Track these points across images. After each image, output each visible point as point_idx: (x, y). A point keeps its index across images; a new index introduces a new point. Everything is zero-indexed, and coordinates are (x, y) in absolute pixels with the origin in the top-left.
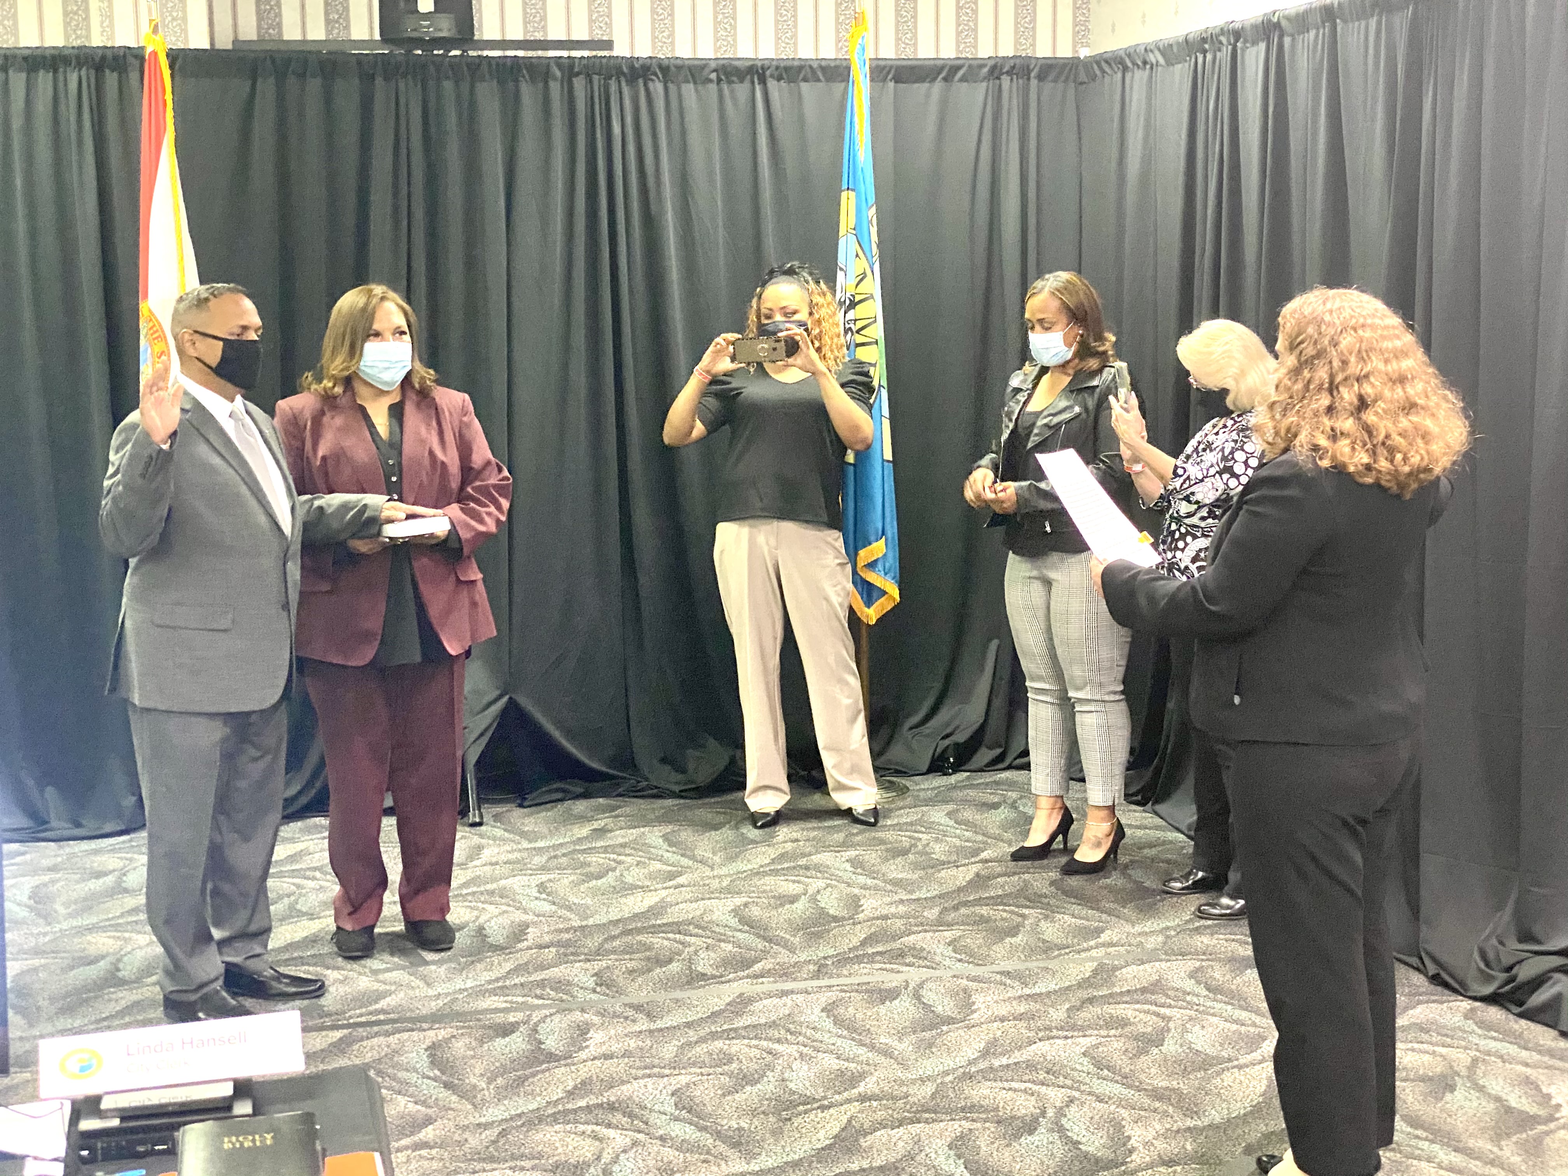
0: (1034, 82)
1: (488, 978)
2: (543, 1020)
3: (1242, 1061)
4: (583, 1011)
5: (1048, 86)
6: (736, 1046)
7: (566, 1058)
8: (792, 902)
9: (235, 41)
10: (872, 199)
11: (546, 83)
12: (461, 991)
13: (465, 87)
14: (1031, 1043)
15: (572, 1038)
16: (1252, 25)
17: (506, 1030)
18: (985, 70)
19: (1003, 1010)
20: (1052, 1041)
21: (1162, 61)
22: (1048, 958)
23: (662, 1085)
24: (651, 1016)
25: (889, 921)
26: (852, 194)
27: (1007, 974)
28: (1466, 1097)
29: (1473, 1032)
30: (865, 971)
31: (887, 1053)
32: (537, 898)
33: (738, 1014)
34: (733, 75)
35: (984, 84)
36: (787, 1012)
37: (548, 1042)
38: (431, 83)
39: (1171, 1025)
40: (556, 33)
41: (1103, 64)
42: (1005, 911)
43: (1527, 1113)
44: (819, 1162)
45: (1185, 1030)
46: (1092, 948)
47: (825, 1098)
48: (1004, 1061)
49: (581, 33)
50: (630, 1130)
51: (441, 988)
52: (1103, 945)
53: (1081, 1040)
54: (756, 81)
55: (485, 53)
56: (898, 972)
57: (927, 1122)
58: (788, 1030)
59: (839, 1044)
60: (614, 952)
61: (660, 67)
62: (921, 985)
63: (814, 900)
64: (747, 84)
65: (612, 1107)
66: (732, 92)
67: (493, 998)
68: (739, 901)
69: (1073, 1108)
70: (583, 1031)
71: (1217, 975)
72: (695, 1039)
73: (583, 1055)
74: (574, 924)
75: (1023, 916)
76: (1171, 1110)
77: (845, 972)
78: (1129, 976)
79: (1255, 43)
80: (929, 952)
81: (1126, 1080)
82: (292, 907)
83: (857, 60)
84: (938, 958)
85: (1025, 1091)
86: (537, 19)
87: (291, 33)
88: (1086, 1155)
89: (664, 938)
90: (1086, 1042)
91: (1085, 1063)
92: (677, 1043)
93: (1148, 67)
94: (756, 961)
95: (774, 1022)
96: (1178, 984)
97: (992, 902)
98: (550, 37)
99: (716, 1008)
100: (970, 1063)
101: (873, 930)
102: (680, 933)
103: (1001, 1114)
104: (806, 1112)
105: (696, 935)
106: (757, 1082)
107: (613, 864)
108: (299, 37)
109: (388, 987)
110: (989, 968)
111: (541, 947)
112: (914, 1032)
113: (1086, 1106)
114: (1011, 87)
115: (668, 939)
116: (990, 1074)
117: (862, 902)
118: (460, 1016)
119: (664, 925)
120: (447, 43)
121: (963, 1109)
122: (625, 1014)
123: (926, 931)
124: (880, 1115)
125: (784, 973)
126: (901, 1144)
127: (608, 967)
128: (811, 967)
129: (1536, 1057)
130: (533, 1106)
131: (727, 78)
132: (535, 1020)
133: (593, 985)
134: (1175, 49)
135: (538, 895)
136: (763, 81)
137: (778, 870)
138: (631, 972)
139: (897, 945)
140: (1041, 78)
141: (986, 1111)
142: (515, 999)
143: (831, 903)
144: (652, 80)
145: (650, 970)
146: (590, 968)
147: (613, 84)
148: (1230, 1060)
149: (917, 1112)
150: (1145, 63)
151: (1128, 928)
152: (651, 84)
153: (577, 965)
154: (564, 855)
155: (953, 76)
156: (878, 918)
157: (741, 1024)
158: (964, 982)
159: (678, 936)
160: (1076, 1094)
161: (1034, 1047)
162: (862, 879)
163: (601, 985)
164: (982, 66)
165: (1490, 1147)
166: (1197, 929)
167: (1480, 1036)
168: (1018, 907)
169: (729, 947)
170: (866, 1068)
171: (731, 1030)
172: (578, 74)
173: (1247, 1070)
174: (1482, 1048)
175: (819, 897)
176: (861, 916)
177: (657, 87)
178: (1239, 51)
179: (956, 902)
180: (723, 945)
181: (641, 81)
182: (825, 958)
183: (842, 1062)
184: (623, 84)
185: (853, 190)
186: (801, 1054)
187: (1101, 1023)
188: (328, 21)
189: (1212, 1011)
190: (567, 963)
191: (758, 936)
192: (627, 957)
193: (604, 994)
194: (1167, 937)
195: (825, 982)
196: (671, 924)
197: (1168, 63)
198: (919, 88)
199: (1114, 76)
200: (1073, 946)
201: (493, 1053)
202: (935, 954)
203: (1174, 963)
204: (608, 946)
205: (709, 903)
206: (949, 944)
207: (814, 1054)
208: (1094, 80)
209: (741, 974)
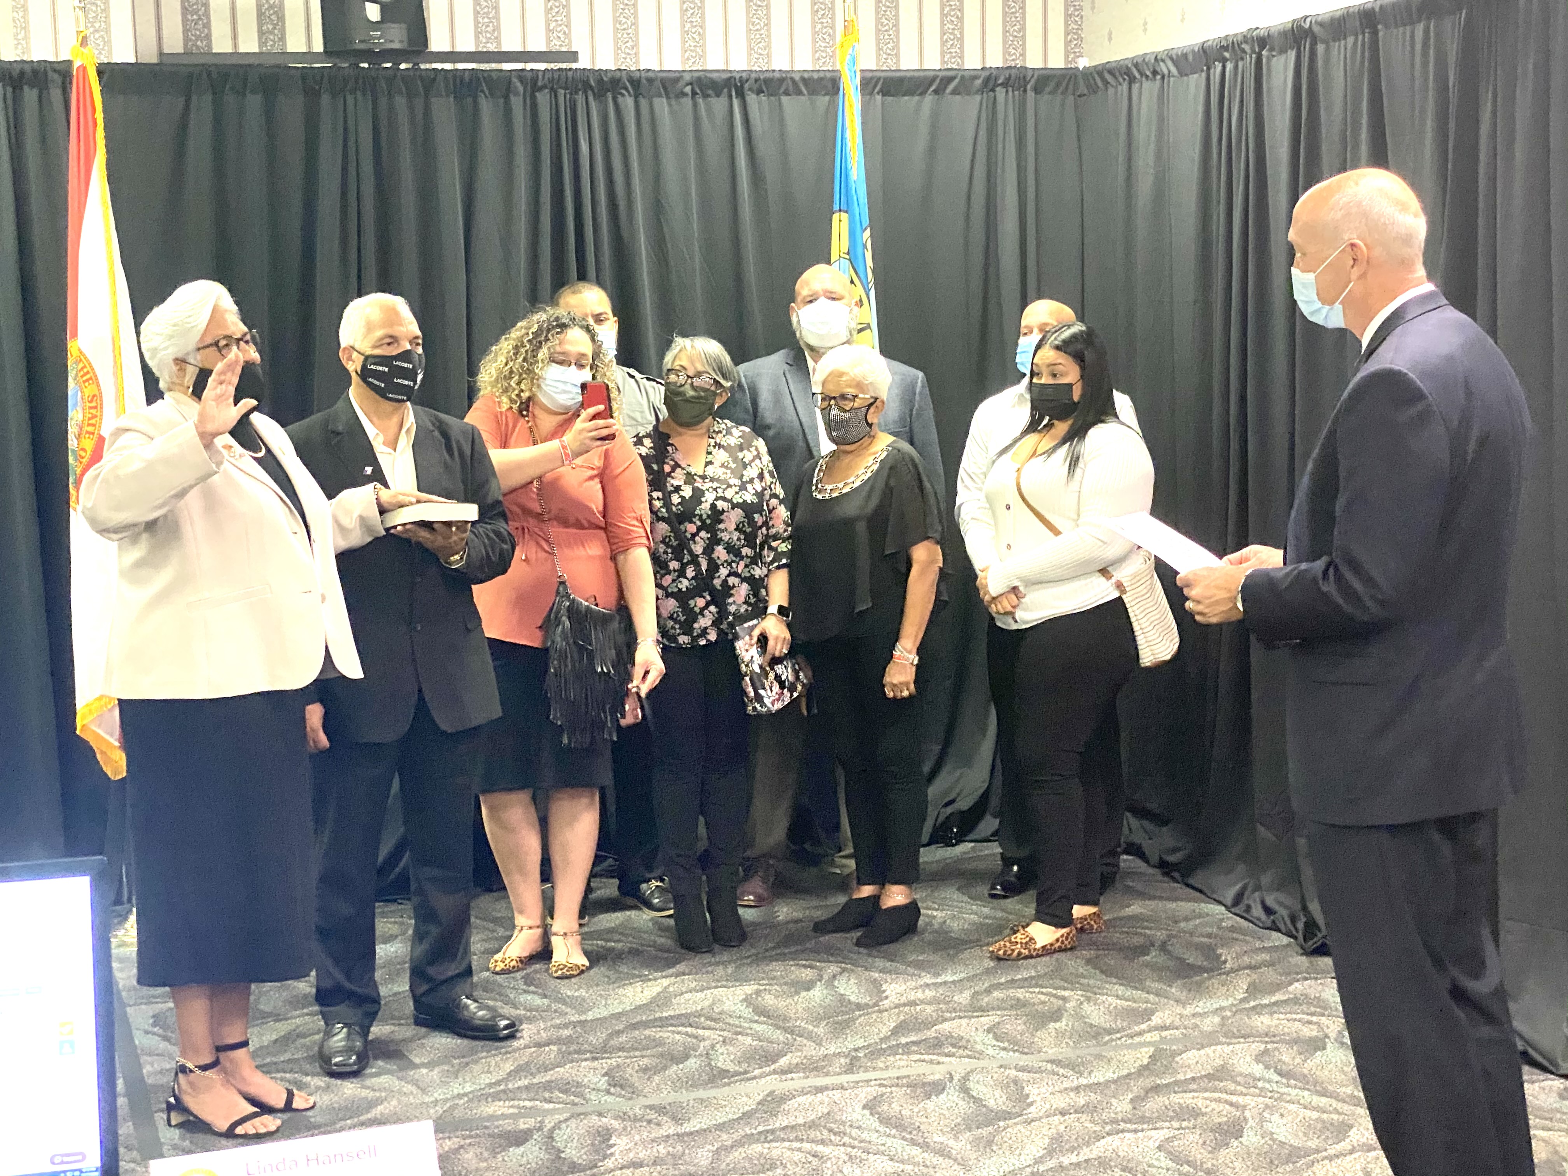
0: (1031, 94)
1: (487, 1081)
2: (557, 1126)
3: (1331, 1152)
4: (600, 1114)
5: (1046, 97)
6: (777, 1150)
7: (591, 1168)
8: (808, 989)
9: (161, 54)
10: (866, 222)
11: (506, 97)
12: (460, 1096)
13: (419, 103)
14: (1099, 1138)
15: (593, 1145)
16: (1279, 33)
17: (519, 1138)
18: (978, 82)
19: (1061, 1102)
20: (1122, 1135)
21: (1174, 70)
22: (1098, 1045)
24: (677, 1120)
25: (918, 1008)
26: (845, 216)
27: (1059, 1063)
30: (902, 1063)
31: (943, 1152)
32: (525, 991)
33: (773, 1114)
34: (708, 89)
35: (978, 98)
36: (826, 1111)
37: (568, 1151)
38: (383, 101)
39: (1247, 1114)
40: (510, 45)
41: (1106, 75)
42: (1042, 993)
45: (1262, 1120)
46: (1145, 1032)
48: (1073, 1158)
49: (537, 45)
51: (438, 1094)
52: (1157, 1028)
53: (1153, 1133)
54: (734, 94)
55: (439, 66)
56: (939, 1063)
58: (831, 1131)
59: (889, 1144)
60: (621, 1049)
61: (632, 80)
62: (966, 1078)
63: (830, 985)
64: (724, 100)
66: (709, 110)
67: (497, 1103)
68: (749, 988)
70: (604, 1137)
71: (1285, 1058)
72: (729, 1143)
73: (610, 1163)
74: (573, 1019)
75: (1064, 999)
77: (881, 1065)
78: (1190, 1062)
79: (1283, 51)
80: (968, 1041)
83: (848, 72)
84: (979, 1047)
86: (490, 29)
87: (221, 45)
89: (673, 1032)
90: (1158, 1135)
91: (1162, 1158)
92: (710, 1147)
93: (1158, 77)
94: (779, 1055)
95: (813, 1121)
96: (1246, 1069)
97: (1026, 984)
98: (505, 48)
99: (747, 1108)
100: (1038, 1161)
101: (902, 1018)
102: (691, 1026)
105: (709, 1028)
107: (602, 952)
108: (230, 50)
109: (378, 1094)
110: (1037, 1057)
111: (539, 1045)
112: (969, 1130)
114: (1006, 98)
115: (679, 1033)
116: (1061, 1173)
117: (884, 987)
118: (465, 1124)
119: (672, 1017)
120: (396, 55)
122: (649, 1117)
123: (960, 1018)
125: (813, 1067)
127: (618, 1066)
128: (842, 1060)
131: (701, 90)
132: (549, 1126)
133: (605, 1086)
134: (1190, 58)
135: (525, 987)
136: (741, 94)
137: (784, 954)
138: (645, 1070)
139: (931, 1033)
140: (1037, 90)
142: (522, 1103)
143: (849, 988)
144: (623, 95)
145: (665, 1068)
146: (599, 1066)
147: (580, 98)
148: (1317, 1151)
150: (1155, 73)
151: (1179, 1009)
152: (620, 99)
153: (584, 1064)
155: (946, 88)
156: (905, 1005)
157: (777, 1125)
158: (1013, 1073)
159: (689, 1029)
161: (1103, 1141)
162: (880, 962)
163: (615, 1086)
164: (975, 78)
166: (1254, 1008)
168: (1056, 989)
169: (749, 1040)
171: (768, 1131)
172: (540, 89)
173: (1339, 1161)
175: (835, 983)
176: (886, 1003)
177: (628, 102)
178: (1264, 60)
179: (986, 985)
180: (739, 1037)
181: (609, 95)
182: (856, 1050)
183: (897, 1165)
184: (591, 98)
185: (846, 212)
186: (851, 1157)
187: (1171, 1114)
188: (261, 33)
189: (1288, 1098)
190: (572, 1061)
191: (778, 1027)
192: (637, 1053)
193: (620, 1096)
194: (1223, 1018)
195: (862, 1076)
196: (679, 1016)
197: (1182, 74)
198: (908, 102)
199: (1119, 88)
200: (1124, 1030)
201: (509, 1164)
202: (975, 1042)
203: (1237, 1046)
204: (614, 1042)
205: (715, 991)
206: (989, 1031)
207: (864, 1156)
208: (1095, 92)
209: (767, 1069)
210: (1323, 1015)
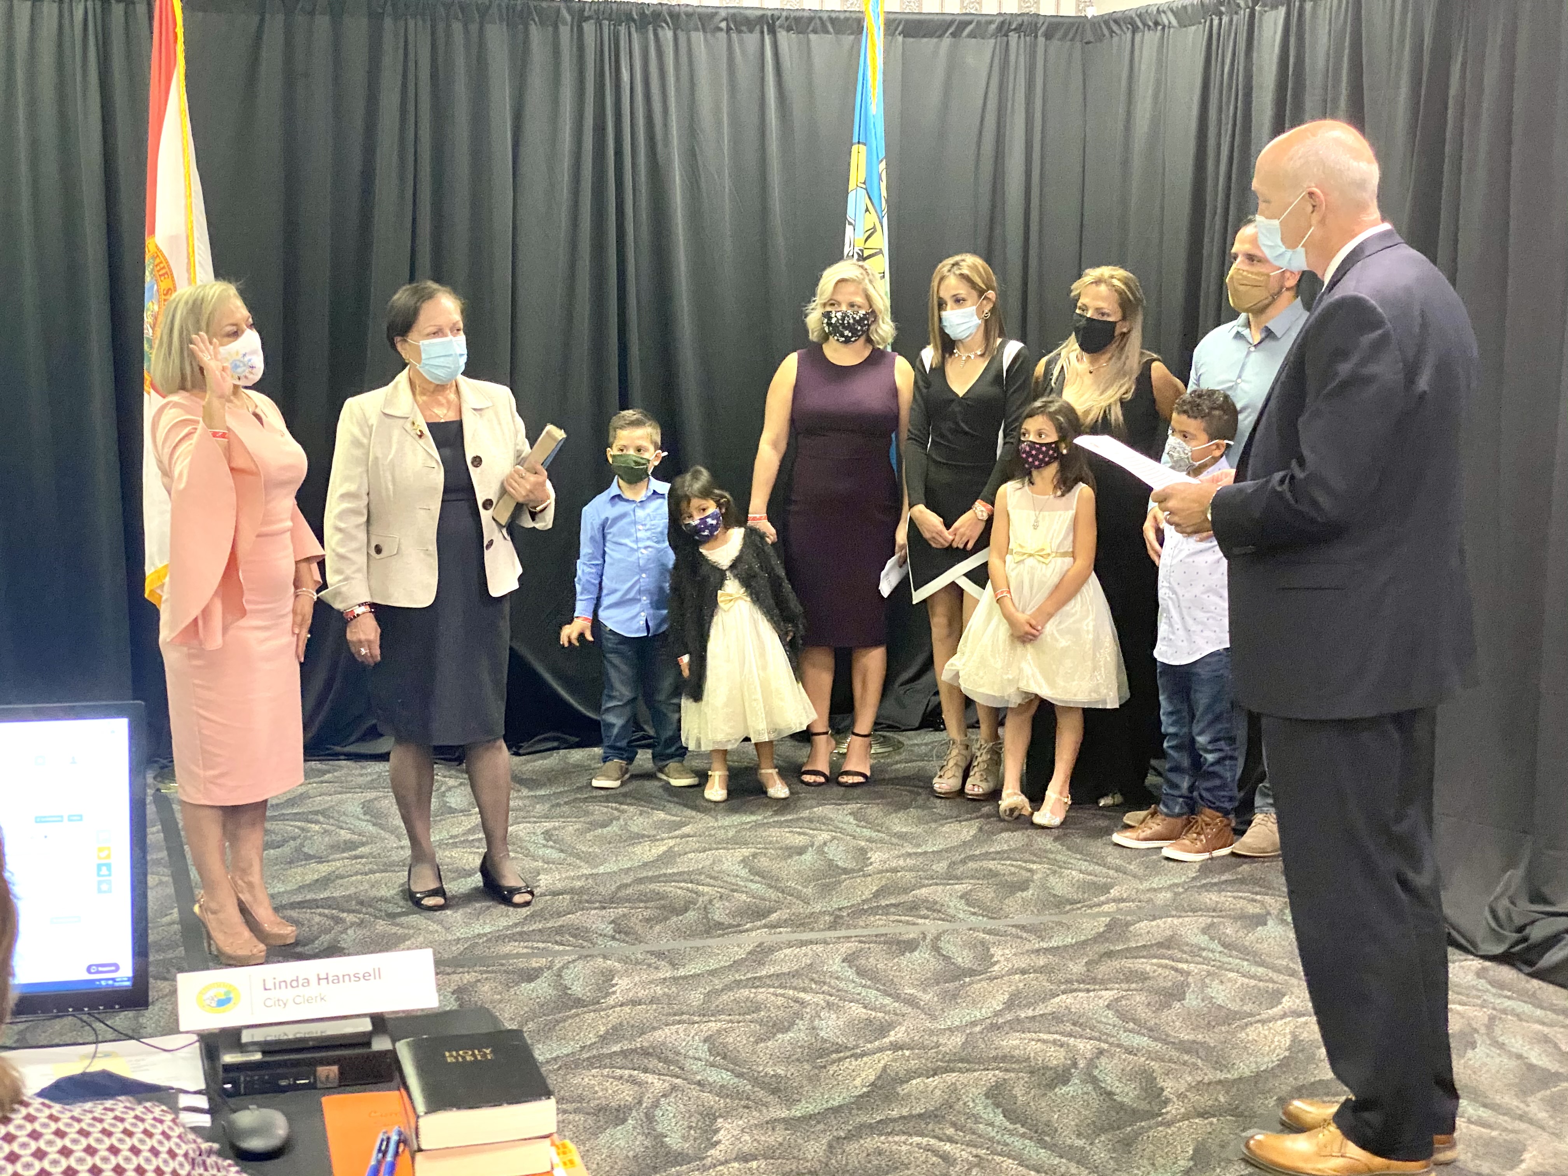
0: (1041, 40)
1: (505, 924)
2: (565, 966)
3: (1264, 1016)
4: (605, 957)
5: (1055, 43)
6: (763, 994)
7: (594, 1004)
8: (800, 854)
10: (882, 154)
11: (555, 26)
12: (480, 936)
13: (474, 28)
14: (1053, 996)
15: (597, 983)
17: (531, 976)
18: (993, 27)
19: (1023, 962)
20: (1075, 994)
21: (1174, 22)
22: (1060, 913)
23: (693, 1032)
24: (674, 965)
25: (899, 874)
26: (863, 148)
27: (1023, 928)
28: (1488, 1055)
29: (1488, 991)
30: (881, 923)
31: (911, 1002)
32: (544, 846)
33: (761, 963)
34: (742, 25)
35: (993, 41)
36: (809, 962)
37: (574, 988)
38: (441, 26)
39: (1190, 979)
41: (1112, 24)
42: (1013, 865)
43: (1549, 1071)
44: (859, 1109)
45: (1204, 986)
46: (1103, 903)
47: (857, 1046)
48: (1030, 1013)
50: (667, 1075)
51: (460, 934)
52: (1114, 900)
53: (1103, 993)
54: (765, 30)
56: (914, 924)
57: (960, 1071)
58: (812, 980)
59: (864, 994)
60: (628, 900)
61: (671, 14)
62: (938, 938)
63: (820, 851)
64: (756, 35)
65: (645, 1053)
66: (741, 42)
67: (513, 943)
68: (746, 852)
69: (1103, 1060)
70: (608, 977)
71: (1229, 931)
72: (719, 987)
73: (611, 1001)
74: (585, 872)
75: (1030, 870)
76: (1200, 1063)
77: (862, 923)
78: (1143, 931)
79: (1274, 7)
80: (942, 905)
81: (1153, 1032)
82: (298, 849)
83: (872, 14)
84: (952, 911)
85: (1054, 1042)
88: (1122, 1105)
89: (676, 887)
90: (1108, 995)
91: (1110, 1016)
92: (703, 990)
93: (1160, 28)
94: (770, 911)
95: (797, 971)
96: (1194, 940)
97: (998, 856)
99: (738, 957)
100: (997, 1014)
101: (883, 883)
102: (691, 882)
103: (1033, 1064)
104: (840, 1060)
105: (708, 885)
106: (788, 1030)
107: (616, 813)
109: (406, 931)
110: (1003, 922)
111: (554, 894)
112: (938, 984)
113: (1116, 1057)
114: (1018, 43)
115: (681, 888)
116: (1017, 1025)
117: (869, 855)
118: (482, 961)
119: (674, 874)
121: (995, 1059)
122: (648, 962)
123: (937, 884)
124: (913, 1064)
125: (799, 923)
126: (938, 1093)
127: (624, 915)
128: (827, 918)
129: (1551, 1016)
130: (569, 1050)
131: (736, 26)
132: (558, 966)
133: (611, 932)
134: (1189, 9)
135: (544, 842)
136: (773, 31)
137: (782, 822)
138: (648, 920)
139: (909, 897)
140: (1048, 36)
141: (1018, 1061)
142: (535, 945)
143: (838, 854)
144: (663, 28)
145: (666, 919)
146: (607, 915)
147: (623, 29)
148: (1251, 1015)
149: (949, 1061)
150: (1156, 24)
151: (1136, 884)
152: (660, 33)
153: (593, 912)
154: (566, 803)
155: (962, 32)
156: (887, 871)
157: (764, 973)
158: (981, 935)
159: (690, 885)
160: (1106, 1046)
161: (1057, 1000)
162: (867, 833)
163: (620, 933)
164: (991, 22)
165: (1515, 1103)
166: (1204, 885)
167: (1494, 995)
168: (1026, 862)
169: (743, 897)
170: (894, 1018)
171: (755, 978)
172: (589, 18)
173: (1271, 1025)
174: (1498, 1007)
175: (826, 849)
176: (870, 869)
177: (667, 34)
178: (1257, 15)
179: (963, 856)
180: (735, 894)
181: (650, 27)
182: (840, 909)
183: (870, 1012)
184: (633, 30)
185: (865, 144)
186: (828, 1003)
187: (1122, 977)
189: (1229, 967)
190: (583, 909)
191: (770, 886)
192: (642, 905)
193: (624, 941)
194: (1176, 894)
195: (843, 933)
196: (681, 873)
197: (1182, 25)
198: (928, 44)
199: (1123, 37)
200: (1084, 901)
201: (521, 998)
202: (949, 907)
203: (1187, 919)
204: (622, 894)
205: (717, 853)
206: (961, 897)
207: (841, 1003)
208: (1101, 41)
209: (758, 923)
210: (1267, 894)
